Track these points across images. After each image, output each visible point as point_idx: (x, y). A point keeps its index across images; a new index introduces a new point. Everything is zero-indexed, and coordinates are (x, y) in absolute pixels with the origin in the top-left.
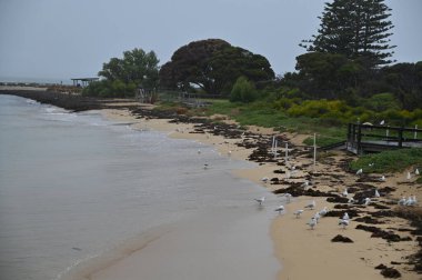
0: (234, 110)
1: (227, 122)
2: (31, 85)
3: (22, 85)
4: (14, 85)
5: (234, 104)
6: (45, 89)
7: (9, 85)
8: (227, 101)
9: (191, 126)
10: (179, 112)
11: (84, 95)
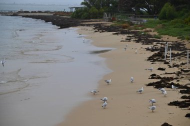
0: (158, 25)
1: (151, 33)
2: (45, 12)
3: (40, 12)
4: (35, 12)
5: (161, 21)
6: (52, 14)
7: (32, 12)
8: (158, 19)
9: (125, 37)
10: (124, 27)
11: (73, 17)
